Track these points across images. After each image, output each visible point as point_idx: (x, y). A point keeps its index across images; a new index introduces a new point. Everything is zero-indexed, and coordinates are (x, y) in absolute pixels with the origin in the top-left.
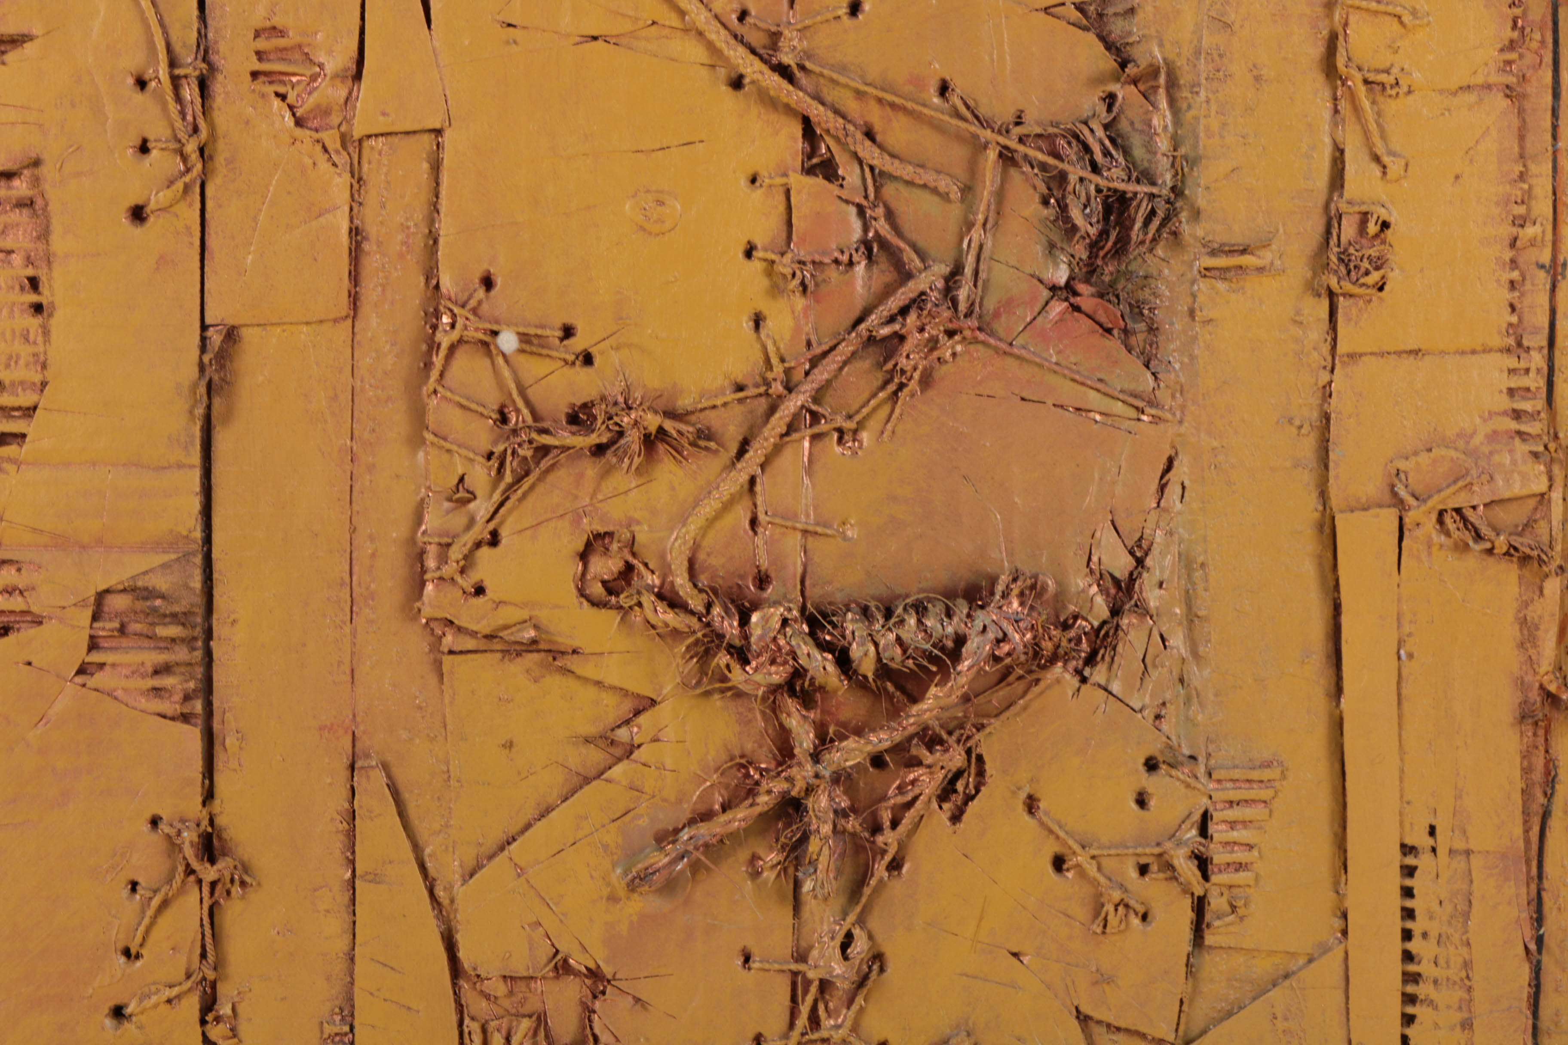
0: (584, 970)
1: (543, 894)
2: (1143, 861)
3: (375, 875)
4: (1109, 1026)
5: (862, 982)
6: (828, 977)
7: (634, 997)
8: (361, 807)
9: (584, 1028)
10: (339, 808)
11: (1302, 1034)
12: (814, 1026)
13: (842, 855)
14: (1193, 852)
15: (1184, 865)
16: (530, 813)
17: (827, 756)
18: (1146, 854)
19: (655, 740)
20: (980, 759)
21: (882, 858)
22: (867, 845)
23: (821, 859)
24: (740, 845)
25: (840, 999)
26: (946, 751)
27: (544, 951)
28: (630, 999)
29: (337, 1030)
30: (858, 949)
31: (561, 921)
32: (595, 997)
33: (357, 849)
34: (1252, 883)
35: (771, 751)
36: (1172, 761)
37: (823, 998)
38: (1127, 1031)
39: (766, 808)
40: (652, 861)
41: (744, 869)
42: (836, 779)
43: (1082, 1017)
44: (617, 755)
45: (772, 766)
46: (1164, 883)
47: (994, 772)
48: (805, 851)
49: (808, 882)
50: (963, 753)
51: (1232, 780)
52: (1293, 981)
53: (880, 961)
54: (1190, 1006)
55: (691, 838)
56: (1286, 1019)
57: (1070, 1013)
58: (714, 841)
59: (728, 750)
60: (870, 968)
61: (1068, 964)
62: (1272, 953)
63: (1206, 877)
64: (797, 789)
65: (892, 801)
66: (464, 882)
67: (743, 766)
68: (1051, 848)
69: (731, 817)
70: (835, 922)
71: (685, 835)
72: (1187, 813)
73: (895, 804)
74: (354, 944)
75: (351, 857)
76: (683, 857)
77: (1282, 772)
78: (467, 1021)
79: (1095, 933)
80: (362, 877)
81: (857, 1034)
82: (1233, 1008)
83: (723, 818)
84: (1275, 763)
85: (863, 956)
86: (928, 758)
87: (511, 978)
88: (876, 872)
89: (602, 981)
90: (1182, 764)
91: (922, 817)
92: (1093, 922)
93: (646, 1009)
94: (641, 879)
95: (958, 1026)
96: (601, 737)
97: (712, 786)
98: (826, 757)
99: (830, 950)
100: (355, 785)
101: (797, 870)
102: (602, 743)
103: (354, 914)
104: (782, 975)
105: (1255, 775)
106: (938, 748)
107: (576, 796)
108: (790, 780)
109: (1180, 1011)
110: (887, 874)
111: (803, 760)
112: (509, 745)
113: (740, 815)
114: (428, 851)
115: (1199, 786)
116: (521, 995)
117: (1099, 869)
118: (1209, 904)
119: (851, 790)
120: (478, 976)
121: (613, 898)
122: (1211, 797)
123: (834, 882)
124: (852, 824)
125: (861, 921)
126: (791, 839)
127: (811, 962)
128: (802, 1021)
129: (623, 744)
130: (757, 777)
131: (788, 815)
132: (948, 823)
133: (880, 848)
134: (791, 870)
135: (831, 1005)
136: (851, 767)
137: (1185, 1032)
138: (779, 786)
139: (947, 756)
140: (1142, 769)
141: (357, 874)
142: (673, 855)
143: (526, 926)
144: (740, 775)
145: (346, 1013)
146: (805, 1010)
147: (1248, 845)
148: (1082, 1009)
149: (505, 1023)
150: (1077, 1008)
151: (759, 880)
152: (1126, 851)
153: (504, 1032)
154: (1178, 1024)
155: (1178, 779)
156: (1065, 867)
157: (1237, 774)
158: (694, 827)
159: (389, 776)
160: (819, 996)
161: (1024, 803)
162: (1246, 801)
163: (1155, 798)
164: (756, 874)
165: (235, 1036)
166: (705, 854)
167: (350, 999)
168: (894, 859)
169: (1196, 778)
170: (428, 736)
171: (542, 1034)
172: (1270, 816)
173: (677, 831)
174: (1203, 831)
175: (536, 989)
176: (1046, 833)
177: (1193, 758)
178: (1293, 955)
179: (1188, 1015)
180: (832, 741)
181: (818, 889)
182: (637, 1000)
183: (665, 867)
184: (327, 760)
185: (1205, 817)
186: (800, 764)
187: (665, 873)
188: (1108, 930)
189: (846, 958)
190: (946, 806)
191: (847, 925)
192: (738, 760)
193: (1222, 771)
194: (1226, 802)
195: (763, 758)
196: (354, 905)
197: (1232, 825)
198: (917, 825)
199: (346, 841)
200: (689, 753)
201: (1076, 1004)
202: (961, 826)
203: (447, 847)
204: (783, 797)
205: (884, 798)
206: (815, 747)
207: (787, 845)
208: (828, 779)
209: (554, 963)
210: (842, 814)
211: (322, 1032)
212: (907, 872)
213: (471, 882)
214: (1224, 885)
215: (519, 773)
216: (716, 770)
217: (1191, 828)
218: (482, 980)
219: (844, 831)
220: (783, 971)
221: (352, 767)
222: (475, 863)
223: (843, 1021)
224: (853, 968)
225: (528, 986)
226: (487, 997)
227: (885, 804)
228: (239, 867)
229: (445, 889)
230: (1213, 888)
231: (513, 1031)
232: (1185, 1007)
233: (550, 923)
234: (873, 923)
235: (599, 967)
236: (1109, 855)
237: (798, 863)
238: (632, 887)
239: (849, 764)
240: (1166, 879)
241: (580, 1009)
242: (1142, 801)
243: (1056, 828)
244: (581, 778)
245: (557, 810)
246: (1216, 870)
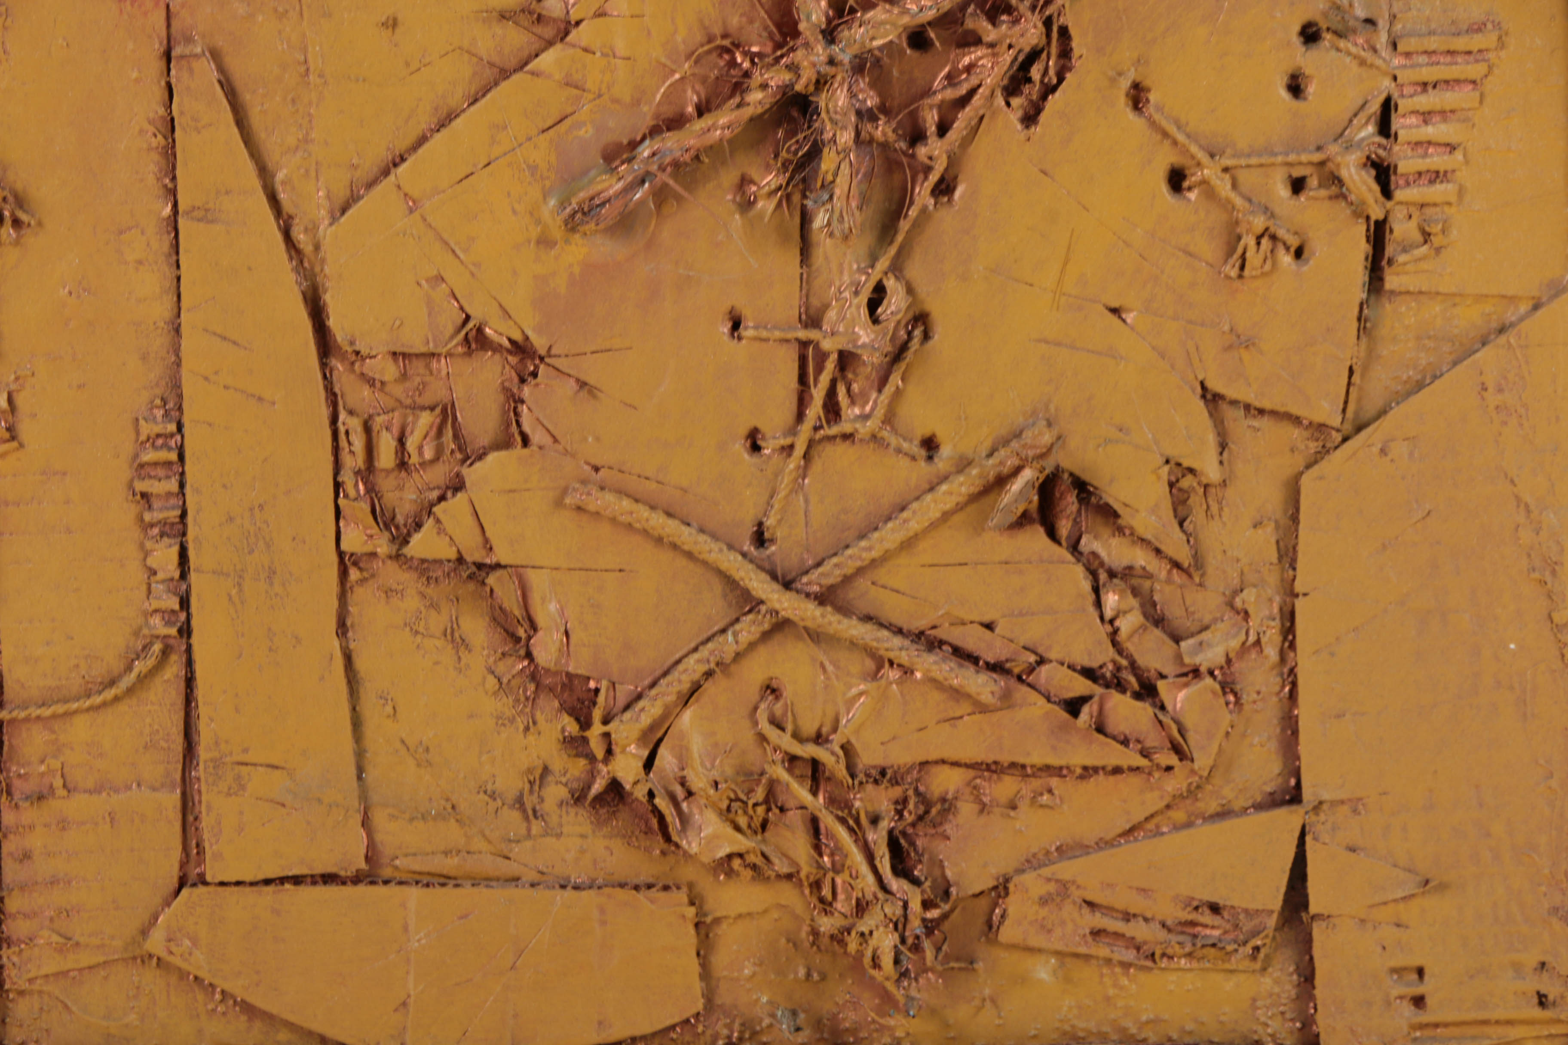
0: (506, 343)
1: (445, 236)
2: (1297, 173)
3: (207, 210)
4: (1247, 407)
5: (899, 354)
6: (850, 347)
7: (578, 380)
8: (182, 113)
9: (508, 425)
10: (151, 115)
11: (1522, 411)
12: (831, 416)
13: (869, 176)
14: (1368, 158)
15: (1356, 177)
16: (424, 121)
17: (846, 33)
18: (1300, 163)
19: (601, 14)
20: (1064, 32)
21: (926, 178)
22: (905, 160)
23: (838, 180)
24: (724, 163)
25: (867, 378)
26: (1016, 22)
27: (450, 317)
28: (572, 382)
29: (158, 429)
30: (893, 308)
31: (473, 274)
32: (522, 381)
33: (178, 172)
34: (1453, 199)
35: (766, 28)
36: (1340, 27)
37: (844, 377)
38: (1274, 413)
39: (760, 110)
40: (599, 187)
41: (729, 197)
42: (859, 67)
43: (1209, 396)
44: (547, 36)
45: (768, 49)
46: (1327, 204)
47: (1084, 51)
48: (816, 171)
49: (821, 215)
50: (1040, 25)
51: (1426, 52)
52: (1511, 337)
53: (924, 324)
54: (1363, 376)
55: (654, 154)
56: (1500, 390)
57: (1193, 391)
58: (687, 157)
59: (705, 28)
60: (910, 334)
61: (1190, 322)
62: (1481, 298)
63: (1387, 193)
64: (803, 81)
65: (939, 97)
66: (334, 220)
67: (727, 50)
68: (1165, 159)
69: (710, 122)
70: (860, 271)
71: (645, 151)
72: (1360, 102)
73: (942, 101)
74: (179, 309)
75: (170, 185)
76: (643, 182)
77: (1500, 38)
78: (342, 416)
79: (1227, 277)
80: (187, 213)
81: (893, 428)
82: (1424, 378)
83: (699, 125)
84: (1489, 26)
85: (899, 317)
86: (990, 33)
87: (404, 355)
88: (917, 199)
89: (533, 359)
90: (1354, 31)
91: (982, 118)
92: (1226, 262)
93: (595, 397)
94: (584, 214)
95: (1034, 413)
96: (523, 11)
97: (682, 79)
98: (844, 34)
99: (853, 309)
100: (173, 81)
101: (804, 196)
102: (524, 20)
103: (178, 267)
104: (785, 346)
105: (1460, 44)
106: (1004, 17)
107: (489, 96)
108: (793, 68)
109: (1349, 384)
110: (932, 201)
111: (812, 40)
112: (392, 24)
113: (723, 121)
114: (280, 176)
115: (1379, 62)
116: (418, 380)
117: (1234, 186)
118: (1391, 231)
119: (879, 83)
120: (357, 353)
121: (545, 242)
122: (1395, 78)
123: (857, 213)
124: (882, 130)
125: (896, 268)
126: (796, 152)
127: (826, 327)
128: (815, 409)
129: (554, 20)
130: (746, 65)
131: (791, 120)
132: (1019, 127)
133: (922, 163)
134: (796, 198)
135: (855, 387)
136: (881, 48)
137: (1356, 413)
138: (777, 78)
139: (1017, 29)
140: (1297, 41)
141: (181, 208)
142: (630, 179)
143: (423, 282)
144: (722, 63)
145: (170, 405)
146: (818, 394)
147: (1448, 145)
148: (1209, 384)
149: (396, 418)
150: (1202, 384)
151: (752, 213)
152: (1272, 160)
153: (396, 430)
154: (1346, 402)
155: (1349, 53)
156: (1186, 184)
157: (1433, 43)
158: (658, 138)
159: (221, 69)
160: (837, 374)
161: (1127, 95)
162: (1447, 82)
163: (1315, 81)
164: (747, 205)
165: (13, 438)
166: (675, 176)
167: (176, 386)
168: (942, 180)
169: (1375, 51)
170: (276, 10)
171: (449, 433)
172: (1481, 102)
173: (634, 145)
174: (1384, 127)
175: (439, 371)
176: (1159, 137)
177: (1370, 22)
178: (1512, 300)
179: (1361, 389)
180: (852, 11)
181: (835, 223)
182: (582, 384)
183: (618, 195)
184: (131, 46)
185: (1387, 107)
186: (807, 45)
187: (618, 205)
188: (1247, 272)
189: (875, 321)
190: (1016, 102)
191: (876, 274)
192: (719, 42)
193: (1413, 40)
194: (1417, 84)
195: (754, 37)
196: (177, 253)
197: (1426, 117)
198: (974, 131)
199: (163, 162)
200: (649, 33)
201: (1200, 378)
202: (1037, 130)
203: (307, 171)
204: (784, 94)
205: (928, 92)
206: (829, 21)
207: (791, 162)
208: (847, 66)
209: (463, 333)
210: (865, 115)
211: (138, 433)
212: (962, 197)
213: (343, 219)
214: (1414, 204)
215: (407, 64)
216: (688, 57)
217: (1367, 123)
218: (363, 359)
219: (871, 141)
220: (787, 341)
221: (167, 56)
222: (348, 193)
223: (873, 409)
224: (885, 335)
225: (428, 366)
226: (371, 382)
227: (928, 101)
228: (11, 199)
229: (306, 230)
230: (1398, 207)
231: (409, 429)
232: (1356, 378)
233: (456, 278)
234: (915, 270)
235: (527, 338)
236: (1248, 166)
237: (806, 187)
238: (572, 224)
239: (877, 43)
240: (1330, 198)
241: (502, 398)
242: (1296, 88)
243: (1172, 129)
244: (496, 70)
245: (463, 117)
246: (1401, 182)
